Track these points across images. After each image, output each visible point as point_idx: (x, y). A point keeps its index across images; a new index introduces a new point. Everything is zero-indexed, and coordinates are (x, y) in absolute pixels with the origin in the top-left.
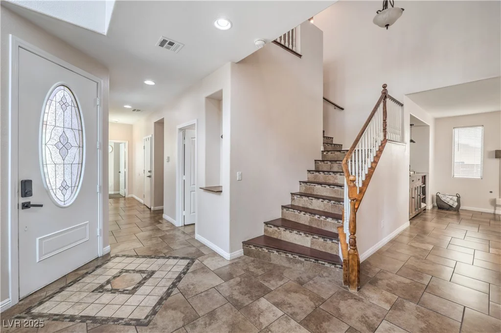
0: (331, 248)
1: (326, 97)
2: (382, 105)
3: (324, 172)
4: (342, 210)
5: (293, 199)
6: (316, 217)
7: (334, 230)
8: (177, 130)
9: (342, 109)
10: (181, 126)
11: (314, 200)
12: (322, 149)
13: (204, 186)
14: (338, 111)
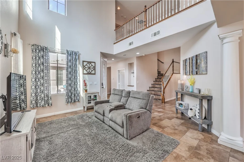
0: (159, 98)
1: (158, 59)
2: (172, 64)
3: (158, 81)
4: (161, 90)
5: (150, 89)
6: (156, 92)
7: (160, 94)
8: (117, 71)
9: (163, 63)
10: (119, 70)
11: (155, 88)
12: (157, 75)
13: (128, 85)
14: (162, 63)
